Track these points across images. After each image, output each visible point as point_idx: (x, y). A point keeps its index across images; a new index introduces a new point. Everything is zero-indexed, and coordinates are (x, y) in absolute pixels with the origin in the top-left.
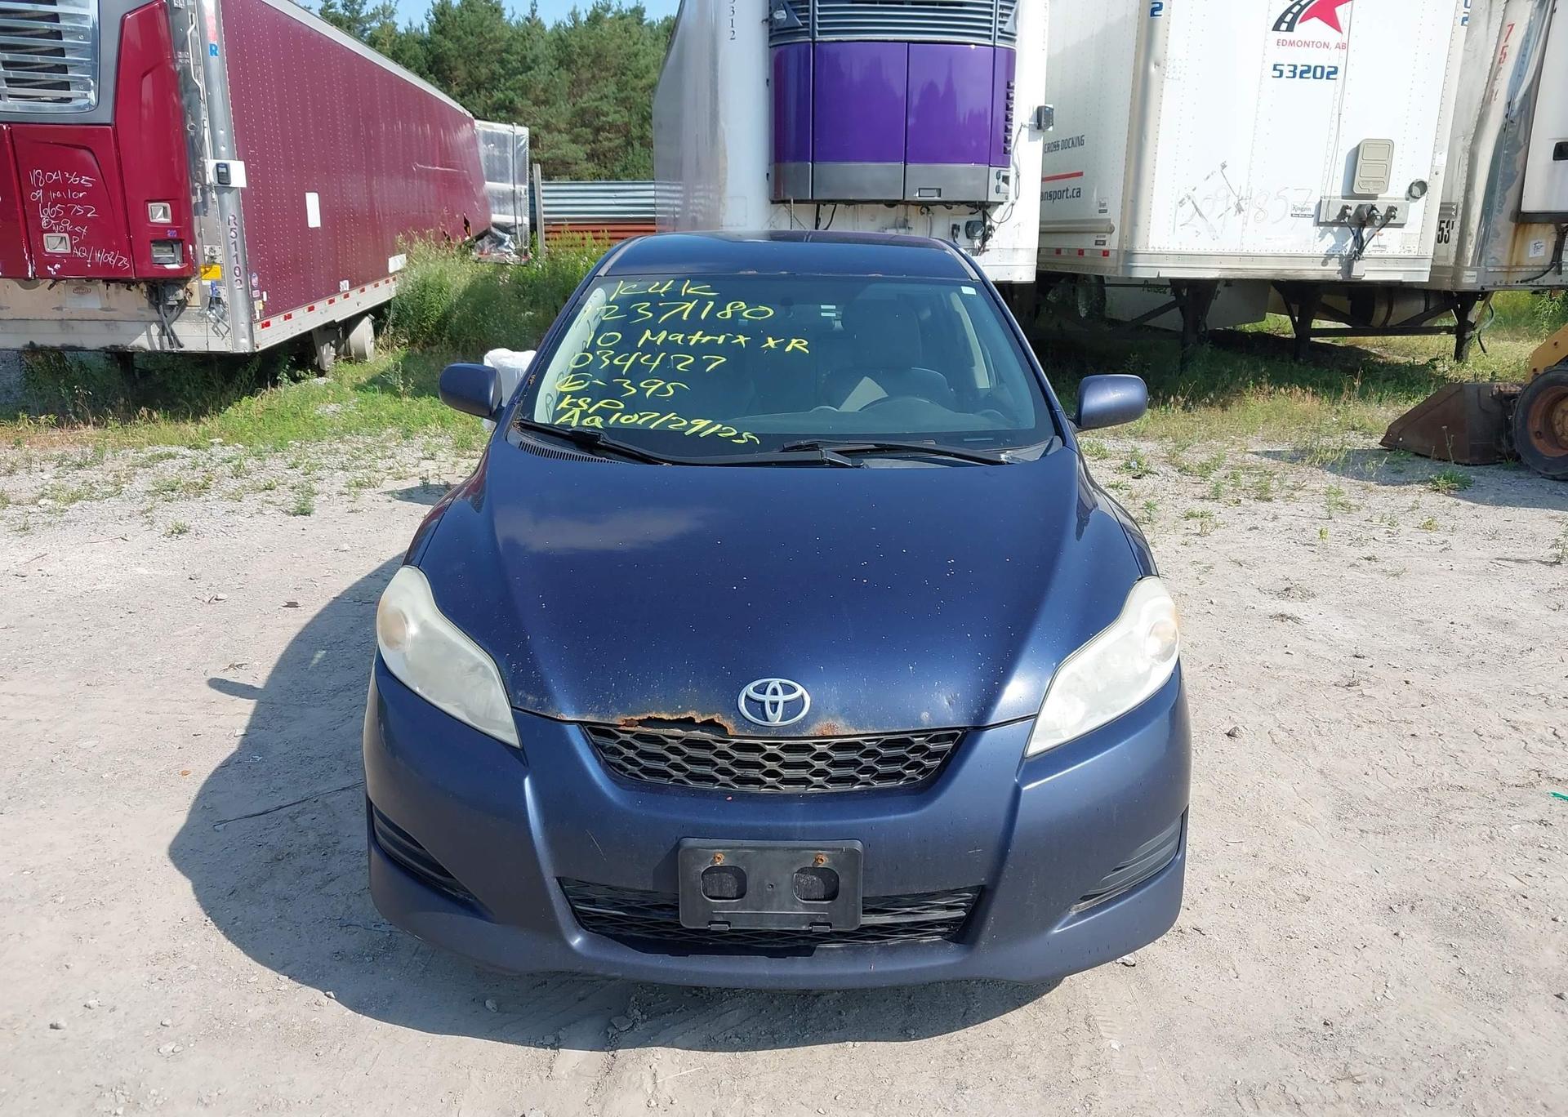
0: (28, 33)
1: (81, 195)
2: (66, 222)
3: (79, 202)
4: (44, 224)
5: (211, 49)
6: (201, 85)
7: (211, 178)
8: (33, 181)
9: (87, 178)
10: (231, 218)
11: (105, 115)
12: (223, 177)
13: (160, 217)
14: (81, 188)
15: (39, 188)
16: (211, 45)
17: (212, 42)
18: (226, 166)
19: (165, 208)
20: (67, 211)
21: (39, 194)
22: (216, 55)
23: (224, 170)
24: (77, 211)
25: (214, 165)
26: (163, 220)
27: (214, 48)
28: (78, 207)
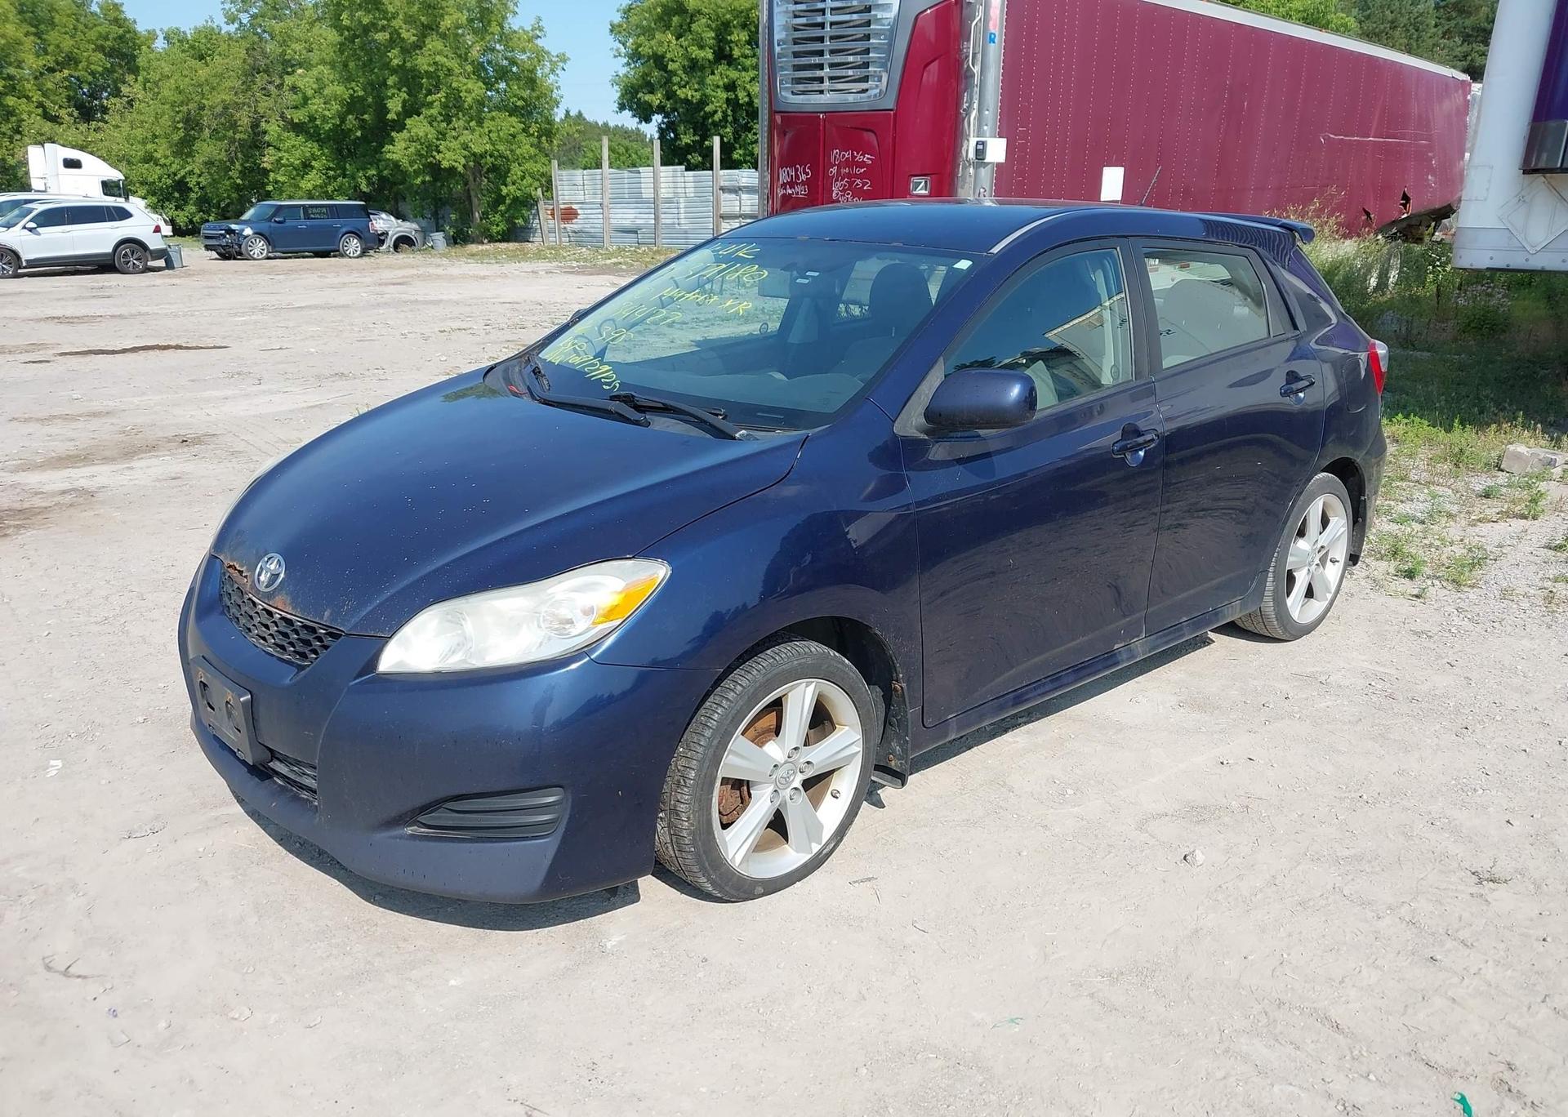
0: (850, 38)
1: (863, 170)
2: (848, 194)
3: (861, 176)
4: (834, 195)
5: (990, 37)
6: (976, 70)
7: (971, 155)
8: (832, 160)
9: (869, 156)
10: (982, 190)
11: (890, 103)
12: (980, 153)
13: (921, 189)
14: (862, 165)
15: (835, 165)
16: (991, 34)
17: (993, 31)
18: (983, 143)
19: (926, 182)
20: (851, 183)
21: (834, 170)
22: (994, 42)
23: (980, 147)
24: (857, 184)
25: (975, 143)
26: (923, 192)
27: (993, 36)
28: (858, 181)
